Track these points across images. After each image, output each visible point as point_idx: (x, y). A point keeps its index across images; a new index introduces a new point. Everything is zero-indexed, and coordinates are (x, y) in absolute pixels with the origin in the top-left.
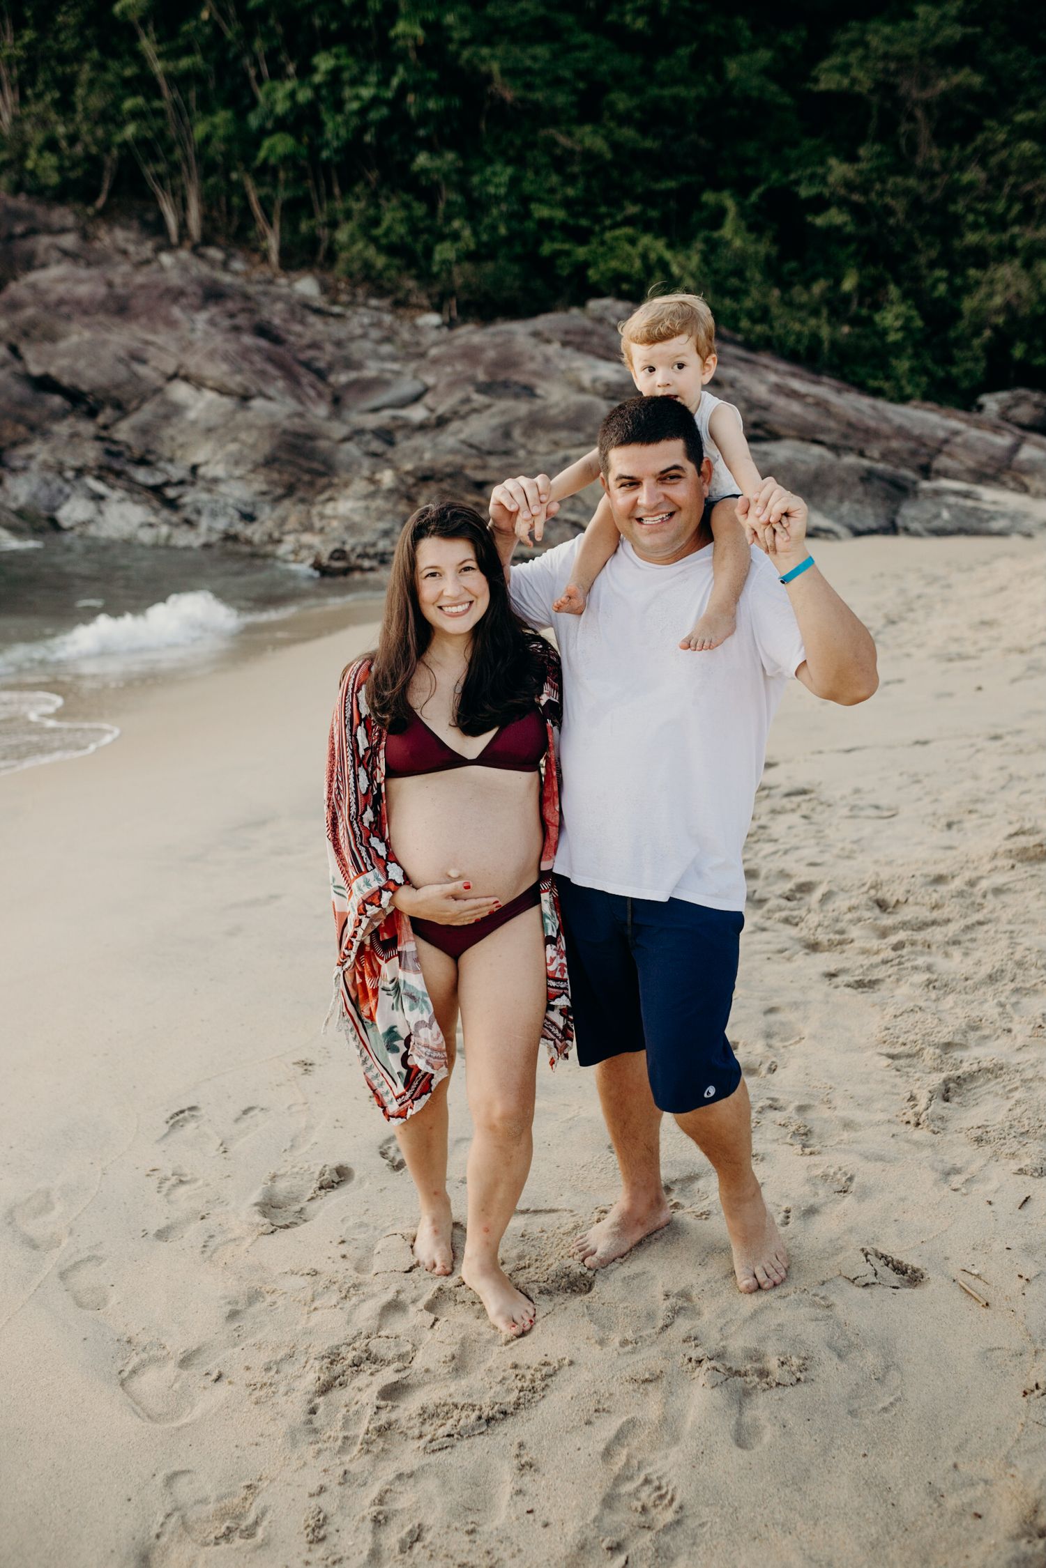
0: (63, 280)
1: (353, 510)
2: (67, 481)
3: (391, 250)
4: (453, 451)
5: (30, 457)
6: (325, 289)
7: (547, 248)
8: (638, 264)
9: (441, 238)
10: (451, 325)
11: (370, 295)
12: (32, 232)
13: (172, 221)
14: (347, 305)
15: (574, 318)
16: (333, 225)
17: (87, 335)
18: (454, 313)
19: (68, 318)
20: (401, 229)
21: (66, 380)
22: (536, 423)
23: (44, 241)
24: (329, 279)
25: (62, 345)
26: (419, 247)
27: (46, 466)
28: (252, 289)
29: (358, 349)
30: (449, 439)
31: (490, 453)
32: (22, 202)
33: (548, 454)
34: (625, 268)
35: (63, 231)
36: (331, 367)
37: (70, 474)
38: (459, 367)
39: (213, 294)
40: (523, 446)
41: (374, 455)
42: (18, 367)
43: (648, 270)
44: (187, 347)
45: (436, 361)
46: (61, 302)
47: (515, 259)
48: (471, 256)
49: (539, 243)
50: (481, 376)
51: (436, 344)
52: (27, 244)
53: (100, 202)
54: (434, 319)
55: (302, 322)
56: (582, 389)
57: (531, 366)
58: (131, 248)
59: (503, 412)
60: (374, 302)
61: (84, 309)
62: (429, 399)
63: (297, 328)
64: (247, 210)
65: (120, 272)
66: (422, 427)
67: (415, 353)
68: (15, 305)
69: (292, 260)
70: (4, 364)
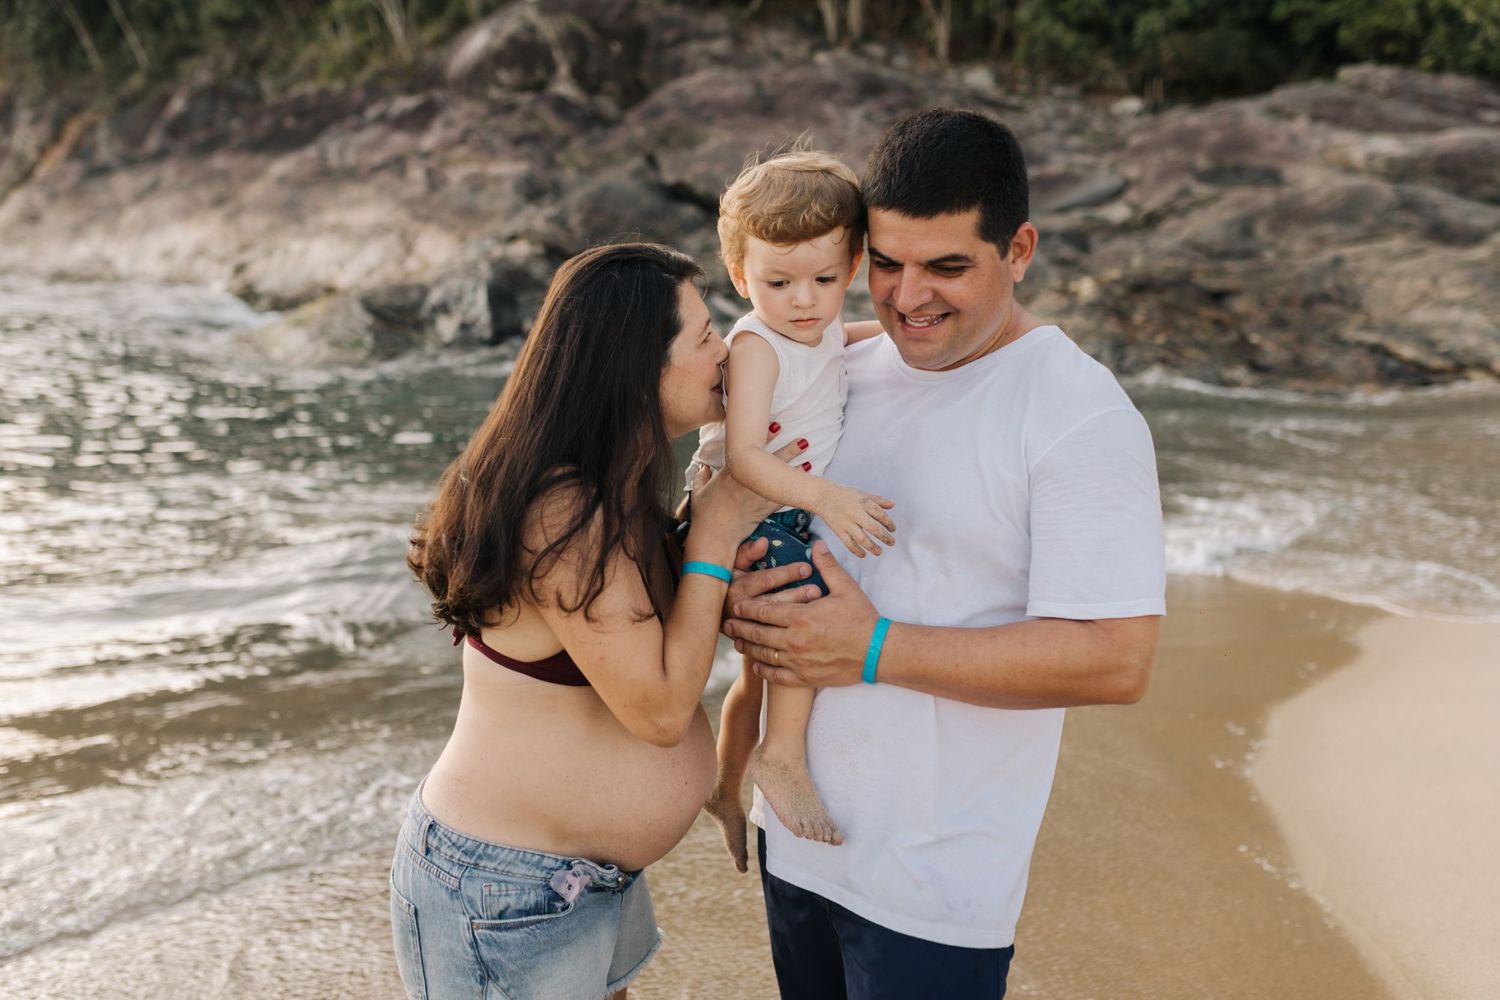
0: (708, 83)
3: (1083, 26)
4: (1172, 254)
6: (1000, 79)
7: (1280, 11)
8: (1411, 16)
9: (1145, 6)
10: (1155, 109)
11: (1055, 81)
12: (682, 39)
13: (830, 20)
14: (1026, 95)
15: (1317, 89)
16: (1012, 3)
17: (728, 137)
18: (1161, 96)
19: (708, 121)
20: (1097, 0)
21: (701, 188)
22: (1287, 216)
23: (693, 49)
24: (1006, 68)
25: (702, 150)
26: (1117, 21)
28: (918, 84)
29: (1039, 143)
30: (1168, 239)
31: (1225, 255)
32: (676, 11)
33: (1312, 252)
34: (1392, 23)
35: (713, 36)
38: (1171, 154)
39: (871, 88)
40: (1271, 245)
42: (652, 176)
43: (1427, 23)
45: (1139, 151)
46: (704, 104)
48: (1184, 25)
49: (1270, 3)
50: (1202, 162)
51: (1134, 131)
52: (673, 54)
53: (756, 3)
54: (1132, 104)
56: (1349, 169)
57: (1271, 147)
58: (786, 50)
59: (1240, 204)
60: (1059, 90)
61: (727, 111)
62: (1133, 195)
65: (768, 73)
66: (1125, 228)
67: (1111, 144)
68: (656, 112)
69: (963, 52)
70: (637, 174)
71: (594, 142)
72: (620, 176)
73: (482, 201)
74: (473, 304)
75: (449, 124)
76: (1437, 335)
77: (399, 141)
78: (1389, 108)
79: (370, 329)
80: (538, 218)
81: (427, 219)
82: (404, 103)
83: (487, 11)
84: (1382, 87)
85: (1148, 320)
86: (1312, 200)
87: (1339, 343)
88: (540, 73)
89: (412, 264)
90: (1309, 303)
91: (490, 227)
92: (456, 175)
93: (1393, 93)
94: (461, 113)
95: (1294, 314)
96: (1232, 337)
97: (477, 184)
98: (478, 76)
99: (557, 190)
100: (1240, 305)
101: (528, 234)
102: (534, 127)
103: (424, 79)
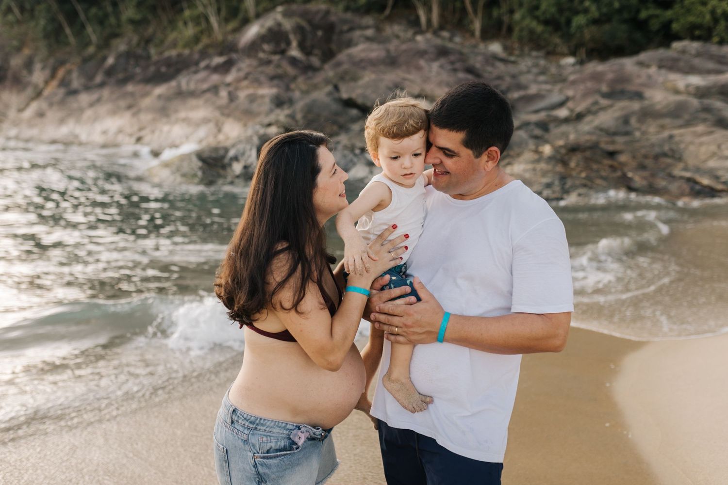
0: (363, 51)
1: (525, 171)
2: (355, 155)
3: (546, 22)
4: (589, 133)
5: (338, 143)
6: (505, 48)
7: (643, 15)
8: (708, 17)
9: (577, 13)
10: (581, 63)
11: (532, 49)
12: (351, 29)
13: (423, 19)
14: (518, 56)
15: (661, 53)
16: (511, 12)
17: (373, 76)
18: (584, 56)
19: (364, 68)
20: (553, 10)
21: (360, 101)
22: (647, 114)
23: (357, 33)
24: (509, 43)
25: (361, 82)
26: (563, 20)
27: (345, 147)
28: (466, 50)
29: (524, 79)
30: (586, 126)
31: (615, 134)
32: (349, 16)
33: (658, 133)
34: (698, 20)
35: (367, 27)
36: (509, 89)
37: (357, 151)
38: (589, 84)
39: (442, 52)
40: (638, 129)
41: (536, 137)
42: (336, 95)
43: (716, 20)
44: (426, 80)
45: (574, 83)
46: (362, 61)
47: (625, 21)
48: (596, 22)
49: (638, 11)
50: (604, 88)
51: (571, 73)
52: (347, 36)
53: (387, 12)
54: (570, 60)
55: (493, 65)
56: (677, 92)
57: (638, 81)
58: (402, 34)
59: (622, 109)
60: (534, 53)
61: (373, 64)
62: (570, 104)
63: (489, 69)
64: (464, 10)
65: (393, 46)
66: (566, 120)
67: (559, 79)
68: (339, 64)
69: (488, 34)
70: (329, 94)
71: (309, 78)
72: (321, 95)
73: (255, 107)
74: (250, 156)
75: (239, 70)
76: (720, 173)
77: (215, 78)
78: (697, 62)
79: (200, 168)
80: (282, 115)
81: (228, 116)
82: (218, 60)
83: (258, 16)
84: (693, 52)
85: (577, 165)
86: (658, 107)
87: (672, 177)
88: (283, 46)
89: (221, 137)
90: (656, 157)
91: (258, 120)
92: (242, 95)
93: (698, 55)
94: (245, 65)
95: (649, 162)
96: (619, 174)
97: (252, 99)
98: (254, 47)
99: (291, 102)
100: (623, 158)
101: (277, 123)
102: (279, 71)
103: (228, 48)
